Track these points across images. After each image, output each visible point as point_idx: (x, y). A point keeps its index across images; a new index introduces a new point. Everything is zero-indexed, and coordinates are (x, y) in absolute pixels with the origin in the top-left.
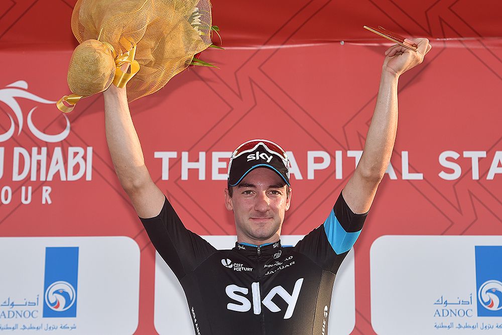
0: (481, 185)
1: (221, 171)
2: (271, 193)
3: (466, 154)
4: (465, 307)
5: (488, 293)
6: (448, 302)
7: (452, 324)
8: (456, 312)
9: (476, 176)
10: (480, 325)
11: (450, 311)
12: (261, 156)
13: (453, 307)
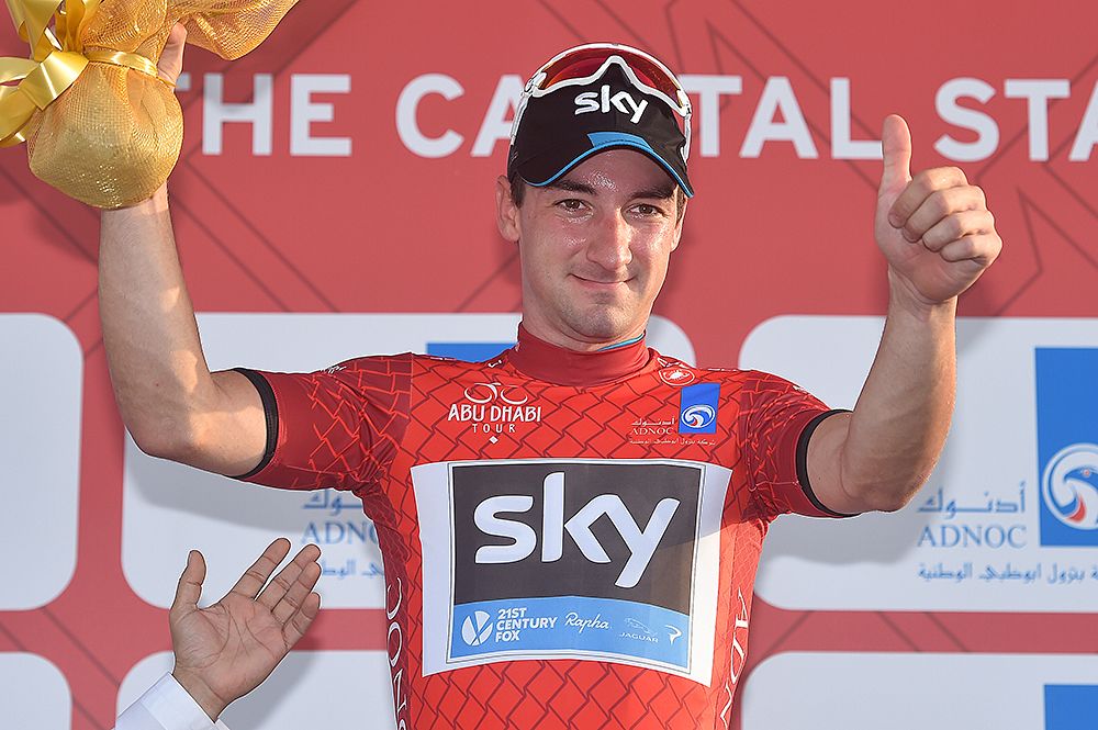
0: (1054, 175)
1: (317, 129)
2: (637, 210)
3: (1014, 88)
4: (1006, 520)
5: (1069, 481)
6: (957, 505)
7: (968, 566)
8: (980, 532)
9: (1039, 149)
10: (1047, 571)
11: (962, 531)
12: (616, 100)
13: (971, 520)
